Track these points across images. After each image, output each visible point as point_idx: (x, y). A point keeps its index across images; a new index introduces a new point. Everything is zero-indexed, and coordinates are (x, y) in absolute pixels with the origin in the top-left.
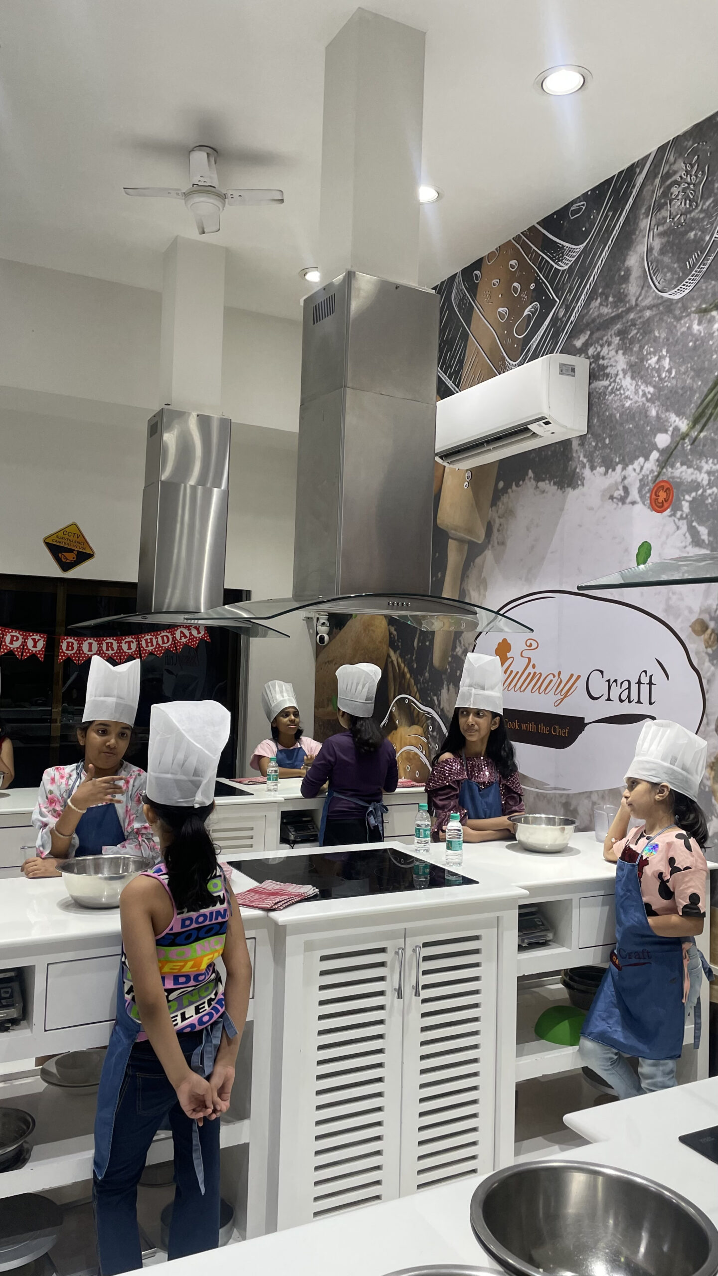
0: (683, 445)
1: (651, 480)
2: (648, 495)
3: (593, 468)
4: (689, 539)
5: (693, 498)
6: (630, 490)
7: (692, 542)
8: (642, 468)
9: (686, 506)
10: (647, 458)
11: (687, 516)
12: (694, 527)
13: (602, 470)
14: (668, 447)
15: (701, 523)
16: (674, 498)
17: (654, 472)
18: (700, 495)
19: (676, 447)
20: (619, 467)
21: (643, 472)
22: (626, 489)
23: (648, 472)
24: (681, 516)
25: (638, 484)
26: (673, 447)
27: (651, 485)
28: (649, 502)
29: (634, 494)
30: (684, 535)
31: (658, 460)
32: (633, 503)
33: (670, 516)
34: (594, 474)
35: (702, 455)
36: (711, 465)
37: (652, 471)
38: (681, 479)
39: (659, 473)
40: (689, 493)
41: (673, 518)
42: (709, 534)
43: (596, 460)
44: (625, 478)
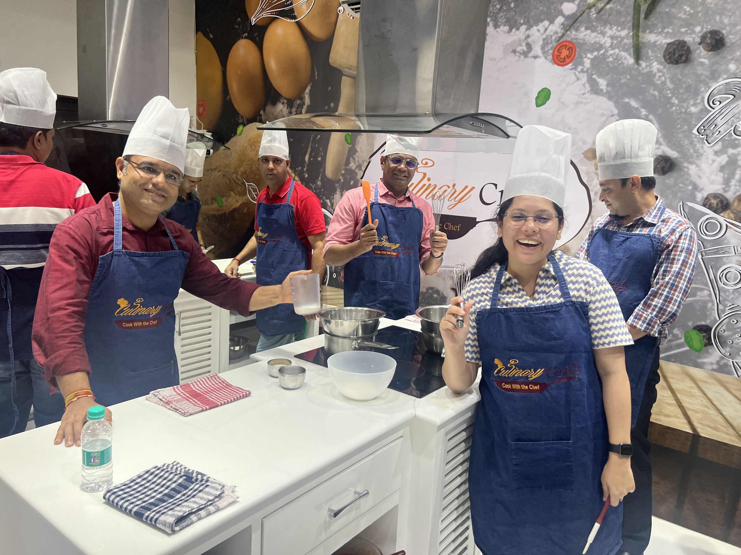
0: (588, 14)
1: (555, 40)
2: (551, 52)
3: (496, 26)
4: (588, 87)
5: (595, 57)
6: (532, 47)
7: (591, 90)
8: (546, 30)
9: (587, 63)
10: (552, 22)
11: (588, 70)
12: (594, 79)
13: (507, 28)
14: (573, 14)
15: (600, 76)
16: (576, 55)
17: (558, 34)
18: (601, 55)
19: (581, 15)
20: (523, 28)
21: (547, 33)
22: (529, 47)
23: (552, 33)
24: (582, 69)
25: (541, 42)
26: (579, 15)
27: (555, 44)
28: (551, 57)
29: (537, 50)
30: (584, 85)
31: (563, 24)
32: (536, 57)
33: (572, 69)
34: (497, 31)
35: (606, 23)
36: (615, 31)
37: (556, 33)
38: (584, 40)
39: (563, 35)
40: (592, 52)
41: (574, 71)
42: (608, 85)
43: (500, 20)
44: (528, 36)
